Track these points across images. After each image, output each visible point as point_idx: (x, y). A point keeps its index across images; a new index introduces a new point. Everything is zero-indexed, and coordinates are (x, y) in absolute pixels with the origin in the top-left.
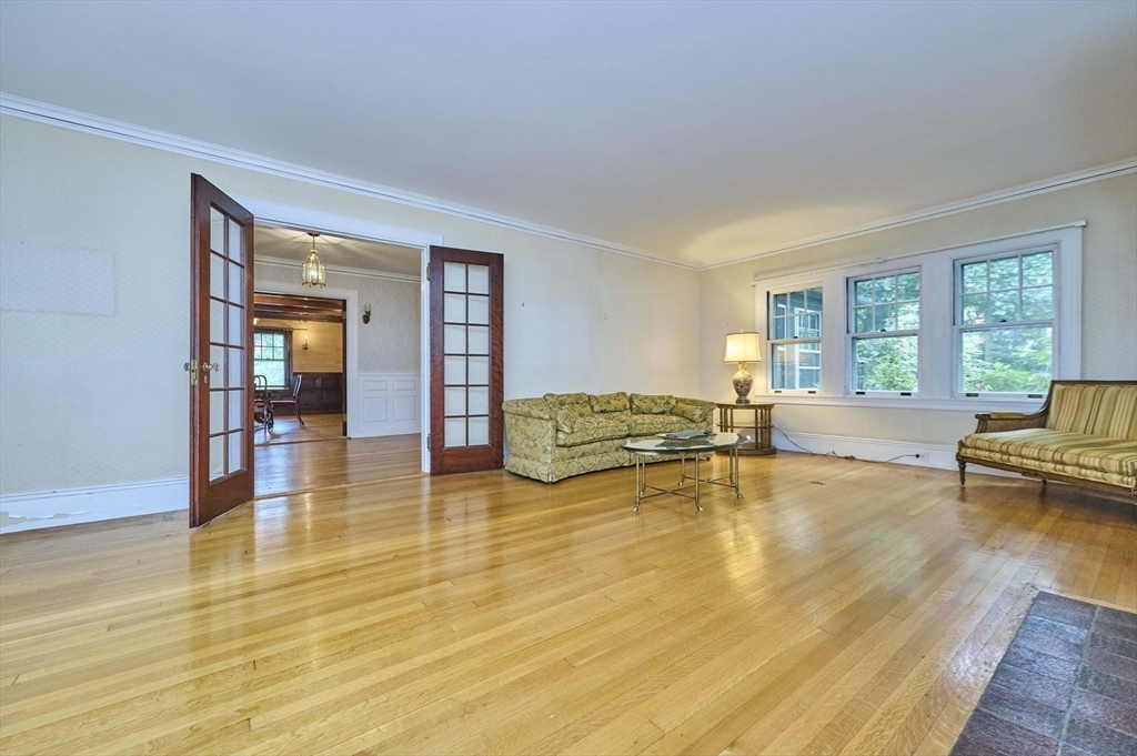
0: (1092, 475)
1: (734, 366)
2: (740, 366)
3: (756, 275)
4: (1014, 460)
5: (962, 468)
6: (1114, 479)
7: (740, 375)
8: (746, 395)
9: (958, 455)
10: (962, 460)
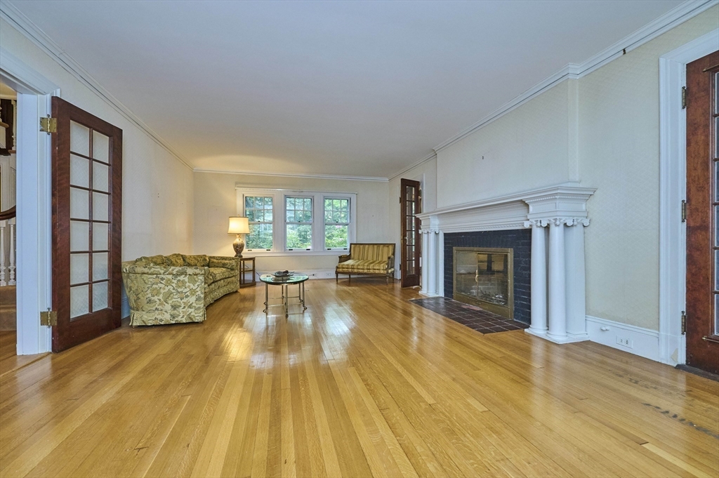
0: (377, 271)
1: (234, 235)
2: (237, 236)
3: (236, 183)
4: (356, 271)
5: (337, 276)
6: (382, 272)
7: (238, 241)
8: (240, 253)
9: (336, 271)
10: (337, 273)
